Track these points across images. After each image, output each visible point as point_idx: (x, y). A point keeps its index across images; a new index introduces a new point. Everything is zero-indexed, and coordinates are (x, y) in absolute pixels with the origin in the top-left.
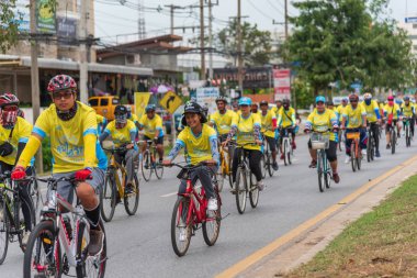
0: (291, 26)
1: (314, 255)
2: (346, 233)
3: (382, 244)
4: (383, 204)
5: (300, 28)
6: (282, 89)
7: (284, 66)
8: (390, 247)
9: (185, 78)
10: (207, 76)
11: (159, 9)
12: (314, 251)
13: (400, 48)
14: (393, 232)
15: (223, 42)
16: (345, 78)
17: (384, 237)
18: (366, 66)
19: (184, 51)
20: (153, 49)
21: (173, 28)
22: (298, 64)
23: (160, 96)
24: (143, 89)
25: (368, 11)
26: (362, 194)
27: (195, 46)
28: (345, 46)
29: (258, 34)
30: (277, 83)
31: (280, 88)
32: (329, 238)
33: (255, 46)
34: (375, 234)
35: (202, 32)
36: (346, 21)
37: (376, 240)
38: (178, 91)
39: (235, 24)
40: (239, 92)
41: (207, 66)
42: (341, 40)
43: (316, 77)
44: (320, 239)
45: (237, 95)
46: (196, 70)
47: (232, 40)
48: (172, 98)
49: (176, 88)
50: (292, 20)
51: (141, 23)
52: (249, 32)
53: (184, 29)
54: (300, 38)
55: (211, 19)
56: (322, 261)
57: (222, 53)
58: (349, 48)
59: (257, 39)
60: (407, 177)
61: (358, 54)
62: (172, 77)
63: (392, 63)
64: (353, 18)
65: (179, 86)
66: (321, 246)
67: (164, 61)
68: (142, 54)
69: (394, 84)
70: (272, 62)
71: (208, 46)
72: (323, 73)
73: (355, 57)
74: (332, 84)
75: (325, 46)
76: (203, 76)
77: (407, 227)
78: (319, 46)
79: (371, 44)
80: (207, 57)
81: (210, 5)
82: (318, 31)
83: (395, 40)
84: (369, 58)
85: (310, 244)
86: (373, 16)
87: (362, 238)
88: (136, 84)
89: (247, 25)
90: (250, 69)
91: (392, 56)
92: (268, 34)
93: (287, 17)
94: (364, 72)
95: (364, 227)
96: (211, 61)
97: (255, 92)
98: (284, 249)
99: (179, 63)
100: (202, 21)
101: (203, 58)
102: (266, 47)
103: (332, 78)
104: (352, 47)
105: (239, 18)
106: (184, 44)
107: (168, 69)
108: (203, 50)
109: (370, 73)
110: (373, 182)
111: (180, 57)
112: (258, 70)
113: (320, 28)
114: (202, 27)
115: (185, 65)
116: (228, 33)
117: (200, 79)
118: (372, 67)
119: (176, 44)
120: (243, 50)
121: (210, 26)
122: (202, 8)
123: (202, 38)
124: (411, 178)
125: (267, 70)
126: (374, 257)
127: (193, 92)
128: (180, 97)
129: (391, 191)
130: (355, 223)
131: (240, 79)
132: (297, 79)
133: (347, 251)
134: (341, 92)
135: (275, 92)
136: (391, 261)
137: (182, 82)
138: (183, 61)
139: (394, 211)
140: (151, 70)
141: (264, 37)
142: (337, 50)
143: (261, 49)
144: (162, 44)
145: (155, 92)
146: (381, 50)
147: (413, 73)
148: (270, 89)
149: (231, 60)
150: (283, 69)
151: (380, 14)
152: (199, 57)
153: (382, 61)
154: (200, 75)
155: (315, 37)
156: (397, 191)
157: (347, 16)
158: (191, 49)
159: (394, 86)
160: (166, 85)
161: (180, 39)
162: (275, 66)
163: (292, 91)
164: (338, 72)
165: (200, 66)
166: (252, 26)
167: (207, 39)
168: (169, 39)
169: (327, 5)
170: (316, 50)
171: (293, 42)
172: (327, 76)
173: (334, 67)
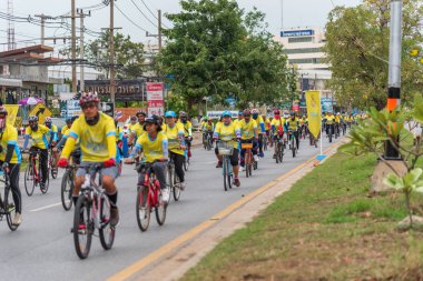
0: (164, 38)
1: (184, 271)
2: (217, 249)
3: (255, 260)
4: (256, 220)
5: (174, 41)
6: (156, 102)
7: (158, 79)
8: (262, 264)
9: (55, 90)
10: (78, 88)
11: (29, 19)
12: (185, 267)
13: (275, 62)
14: (266, 249)
15: (95, 53)
16: (220, 92)
17: (256, 253)
18: (241, 80)
19: (55, 62)
20: (23, 59)
21: (43, 39)
22: (171, 77)
23: (30, 108)
24: (12, 101)
25: (243, 24)
26: (235, 210)
27: (66, 57)
28: (220, 60)
29: (131, 46)
30: (150, 96)
31: (153, 101)
32: (201, 254)
33: (128, 58)
34: (247, 250)
35: (74, 43)
36: (220, 34)
37: (249, 257)
38: (48, 103)
39: (108, 36)
40: (111, 105)
41: (78, 78)
42: (215, 54)
43: (190, 90)
44: (192, 255)
45: (109, 108)
46: (66, 81)
47: (104, 51)
48: (42, 110)
49: (46, 100)
50: (166, 32)
51: (11, 33)
52: (122, 43)
53: (55, 40)
54: (174, 51)
55: (83, 30)
56: (193, 277)
57: (93, 65)
58: (223, 62)
59: (130, 51)
60: (280, 193)
61: (233, 68)
62: (42, 89)
63: (267, 77)
64: (228, 32)
65: (50, 98)
66: (192, 263)
67: (34, 73)
68: (11, 64)
69: (268, 99)
70: (144, 74)
71: (79, 57)
72: (198, 87)
73: (229, 71)
74: (205, 98)
75: (199, 60)
76: (75, 88)
77: (280, 243)
78: (193, 60)
79: (246, 58)
80: (78, 69)
81: (82, 16)
82: (192, 44)
83: (270, 54)
84: (244, 72)
85: (182, 260)
86: (248, 29)
87: (234, 254)
88: (4, 96)
89: (120, 36)
90: (122, 82)
91: (267, 70)
92: (141, 46)
93: (160, 29)
94: (239, 87)
95: (236, 243)
96: (82, 73)
97: (127, 105)
98: (155, 266)
99: (50, 75)
100: (73, 32)
101: (74, 69)
102: (138, 59)
103: (207, 92)
104: (227, 61)
105: (112, 30)
106: (55, 55)
107: (38, 80)
108: (74, 62)
109: (244, 88)
110: (246, 198)
111: (50, 68)
112: (131, 83)
113: (194, 41)
114: (73, 38)
115: (56, 77)
116: (100, 45)
117: (71, 91)
118: (247, 81)
119: (46, 55)
120: (116, 62)
121: (82, 37)
122: (73, 19)
123: (74, 49)
124: (285, 193)
125: (140, 83)
126: (246, 274)
127: (63, 104)
128: (50, 109)
129: (263, 207)
130: (226, 240)
131: (112, 91)
132: (170, 93)
133: (219, 267)
134: (215, 106)
135: (147, 105)
136: (263, 278)
137: (52, 94)
138: (53, 72)
139: (267, 227)
140: (20, 81)
141: (137, 49)
142: (212, 63)
143: (134, 61)
144: (32, 54)
145: (24, 104)
146: (256, 64)
147: (288, 88)
148: (143, 102)
149: (104, 72)
150: (156, 82)
151: (256, 28)
152: (70, 69)
153: (257, 75)
154: (71, 87)
155: (189, 50)
156: (270, 207)
157: (221, 29)
158: (62, 61)
159: (269, 100)
160: (36, 97)
161: (51, 50)
162: (148, 79)
163: (165, 105)
164: (212, 86)
165: (71, 78)
166: (126, 37)
167: (78, 50)
168: (39, 49)
169: (201, 18)
170: (190, 63)
171: (167, 54)
172: (201, 90)
173: (208, 80)
